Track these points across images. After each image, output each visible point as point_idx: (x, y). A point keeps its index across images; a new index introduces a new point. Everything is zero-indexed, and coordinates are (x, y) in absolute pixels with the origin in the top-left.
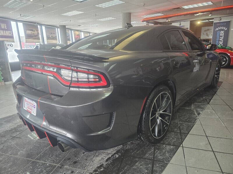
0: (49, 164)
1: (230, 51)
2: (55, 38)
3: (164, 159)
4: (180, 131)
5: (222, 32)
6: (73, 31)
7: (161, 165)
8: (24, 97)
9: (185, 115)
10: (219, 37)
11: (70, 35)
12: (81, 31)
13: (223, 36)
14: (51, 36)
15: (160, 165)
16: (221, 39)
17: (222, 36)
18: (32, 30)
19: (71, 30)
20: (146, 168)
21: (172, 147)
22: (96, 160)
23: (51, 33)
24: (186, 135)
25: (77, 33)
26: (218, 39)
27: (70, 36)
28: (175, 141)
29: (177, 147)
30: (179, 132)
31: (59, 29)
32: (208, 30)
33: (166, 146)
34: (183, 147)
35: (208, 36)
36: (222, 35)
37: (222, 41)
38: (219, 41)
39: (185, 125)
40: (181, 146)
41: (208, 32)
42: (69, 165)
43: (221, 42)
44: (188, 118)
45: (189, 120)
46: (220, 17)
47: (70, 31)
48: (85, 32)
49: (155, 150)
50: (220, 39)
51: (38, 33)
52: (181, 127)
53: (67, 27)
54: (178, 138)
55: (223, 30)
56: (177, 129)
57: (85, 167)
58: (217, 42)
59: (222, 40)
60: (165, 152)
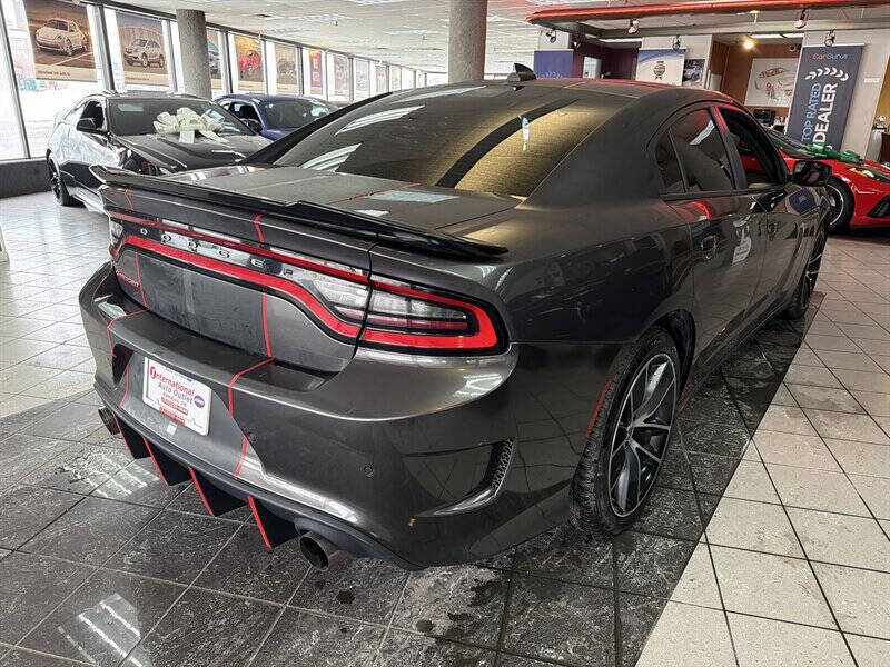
0: (253, 603)
1: (853, 169)
2: (156, 64)
3: (649, 585)
4: (695, 487)
5: (830, 89)
6: (231, 37)
7: (643, 608)
8: (146, 359)
9: (703, 425)
10: (817, 108)
11: (220, 52)
12: (264, 38)
13: (831, 105)
14: (139, 55)
15: (640, 606)
16: (823, 118)
17: (827, 105)
18: (63, 26)
19: (225, 30)
20: (594, 617)
21: (671, 544)
22: (416, 588)
23: (143, 43)
24: (715, 499)
25: (249, 43)
26: (810, 115)
27: (221, 57)
28: (680, 524)
29: (689, 544)
30: (690, 487)
31: (175, 26)
32: (776, 71)
33: (650, 541)
34: (708, 544)
35: (773, 96)
36: (828, 100)
37: (825, 124)
38: (815, 121)
39: (708, 464)
40: (703, 539)
41: (774, 81)
42: (327, 607)
43: (821, 129)
44: (715, 437)
45: (719, 445)
46: (832, 31)
47: (219, 33)
48: (280, 40)
49: (616, 556)
50: (820, 117)
51: (88, 41)
52: (696, 471)
53: (208, 18)
54: (688, 513)
55: (833, 80)
56: (683, 478)
57: (383, 614)
58: (808, 125)
59: (825, 120)
60: (652, 560)
